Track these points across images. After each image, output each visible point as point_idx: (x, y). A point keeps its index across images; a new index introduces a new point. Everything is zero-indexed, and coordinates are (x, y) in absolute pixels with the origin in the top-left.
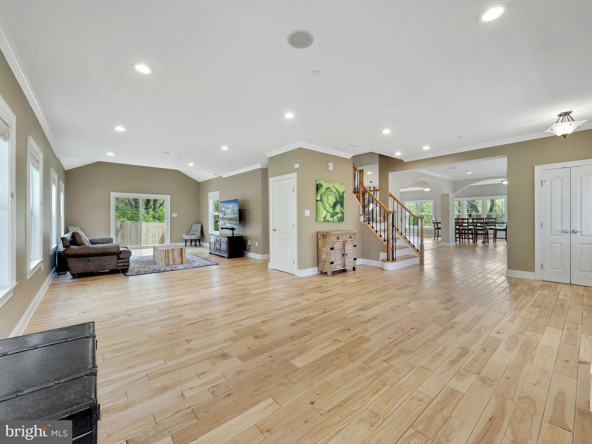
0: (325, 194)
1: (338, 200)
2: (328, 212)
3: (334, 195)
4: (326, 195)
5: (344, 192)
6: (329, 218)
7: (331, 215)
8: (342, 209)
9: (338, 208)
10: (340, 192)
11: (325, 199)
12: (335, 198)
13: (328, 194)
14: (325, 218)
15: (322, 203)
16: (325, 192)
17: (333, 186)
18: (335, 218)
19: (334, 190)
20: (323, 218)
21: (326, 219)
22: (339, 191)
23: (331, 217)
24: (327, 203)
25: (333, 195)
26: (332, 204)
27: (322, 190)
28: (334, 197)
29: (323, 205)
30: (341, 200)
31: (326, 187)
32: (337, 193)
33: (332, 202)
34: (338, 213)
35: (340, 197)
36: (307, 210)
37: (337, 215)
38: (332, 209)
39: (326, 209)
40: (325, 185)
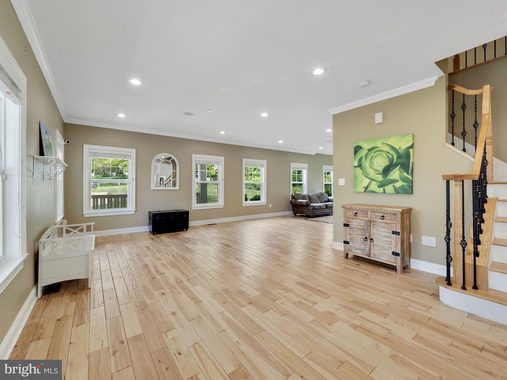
0: (366, 157)
1: (395, 161)
2: (372, 180)
3: (385, 156)
4: (369, 158)
5: (412, 147)
6: (374, 186)
7: (379, 184)
8: (405, 174)
9: (395, 174)
10: (400, 148)
11: (366, 164)
12: (387, 160)
13: (373, 156)
14: (366, 188)
15: (362, 169)
16: (366, 156)
17: (383, 143)
18: (389, 189)
19: (386, 148)
20: (364, 188)
21: (370, 189)
22: (397, 147)
23: (379, 187)
24: (371, 168)
25: (383, 156)
26: (381, 169)
27: (362, 153)
28: (385, 158)
29: (363, 172)
30: (403, 160)
31: (369, 148)
32: (392, 152)
33: (381, 166)
34: (395, 181)
35: (399, 156)
36: (341, 179)
37: (393, 184)
38: (380, 176)
39: (369, 176)
40: (366, 146)
